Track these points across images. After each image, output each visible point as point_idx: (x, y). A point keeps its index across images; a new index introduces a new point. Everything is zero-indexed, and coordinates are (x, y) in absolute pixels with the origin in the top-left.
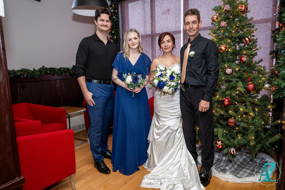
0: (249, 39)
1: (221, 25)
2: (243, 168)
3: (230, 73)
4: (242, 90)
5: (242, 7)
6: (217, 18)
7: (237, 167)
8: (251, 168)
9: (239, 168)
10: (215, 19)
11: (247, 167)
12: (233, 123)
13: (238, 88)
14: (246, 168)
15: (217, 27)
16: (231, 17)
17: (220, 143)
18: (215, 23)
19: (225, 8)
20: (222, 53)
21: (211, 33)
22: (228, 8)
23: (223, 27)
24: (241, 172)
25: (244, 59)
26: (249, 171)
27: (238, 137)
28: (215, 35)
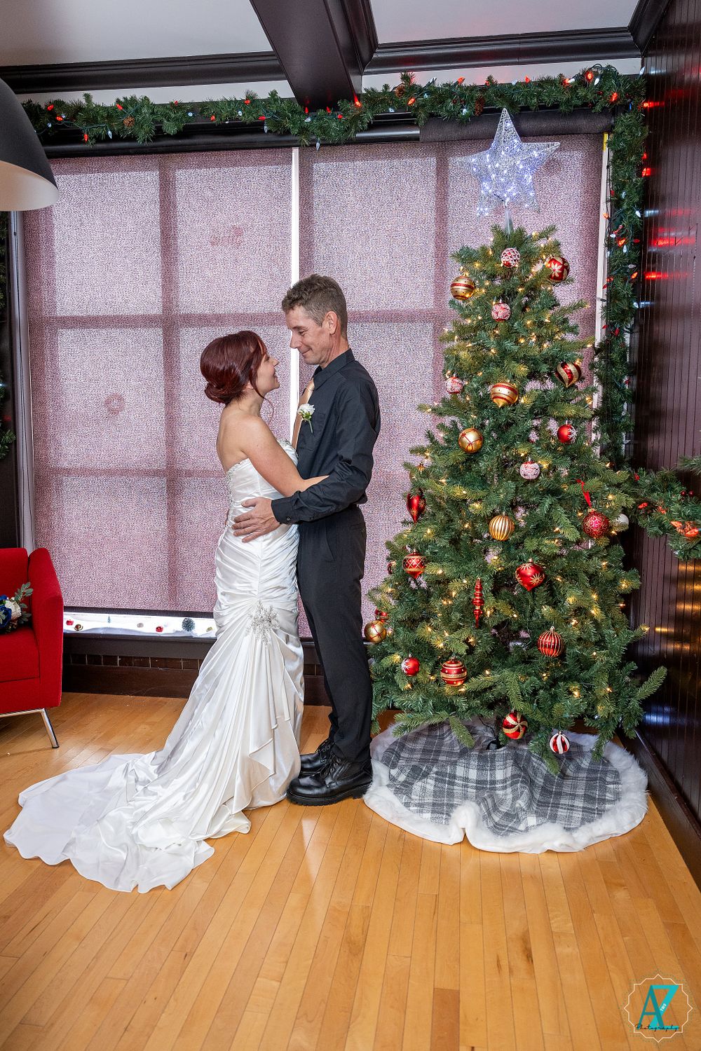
0: (577, 367)
1: (493, 313)
2: (559, 794)
3: (534, 477)
4: (571, 534)
5: (555, 261)
6: (470, 288)
7: (541, 795)
8: (581, 792)
9: (546, 799)
10: (461, 290)
11: (566, 790)
12: (553, 647)
13: (557, 529)
14: (567, 794)
15: (480, 318)
16: (520, 290)
17: (519, 720)
18: (460, 301)
19: (504, 259)
20: (502, 407)
21: (456, 337)
22: (515, 261)
23: (499, 319)
24: (561, 810)
25: (570, 433)
26: (579, 803)
27: (571, 693)
28: (470, 345)
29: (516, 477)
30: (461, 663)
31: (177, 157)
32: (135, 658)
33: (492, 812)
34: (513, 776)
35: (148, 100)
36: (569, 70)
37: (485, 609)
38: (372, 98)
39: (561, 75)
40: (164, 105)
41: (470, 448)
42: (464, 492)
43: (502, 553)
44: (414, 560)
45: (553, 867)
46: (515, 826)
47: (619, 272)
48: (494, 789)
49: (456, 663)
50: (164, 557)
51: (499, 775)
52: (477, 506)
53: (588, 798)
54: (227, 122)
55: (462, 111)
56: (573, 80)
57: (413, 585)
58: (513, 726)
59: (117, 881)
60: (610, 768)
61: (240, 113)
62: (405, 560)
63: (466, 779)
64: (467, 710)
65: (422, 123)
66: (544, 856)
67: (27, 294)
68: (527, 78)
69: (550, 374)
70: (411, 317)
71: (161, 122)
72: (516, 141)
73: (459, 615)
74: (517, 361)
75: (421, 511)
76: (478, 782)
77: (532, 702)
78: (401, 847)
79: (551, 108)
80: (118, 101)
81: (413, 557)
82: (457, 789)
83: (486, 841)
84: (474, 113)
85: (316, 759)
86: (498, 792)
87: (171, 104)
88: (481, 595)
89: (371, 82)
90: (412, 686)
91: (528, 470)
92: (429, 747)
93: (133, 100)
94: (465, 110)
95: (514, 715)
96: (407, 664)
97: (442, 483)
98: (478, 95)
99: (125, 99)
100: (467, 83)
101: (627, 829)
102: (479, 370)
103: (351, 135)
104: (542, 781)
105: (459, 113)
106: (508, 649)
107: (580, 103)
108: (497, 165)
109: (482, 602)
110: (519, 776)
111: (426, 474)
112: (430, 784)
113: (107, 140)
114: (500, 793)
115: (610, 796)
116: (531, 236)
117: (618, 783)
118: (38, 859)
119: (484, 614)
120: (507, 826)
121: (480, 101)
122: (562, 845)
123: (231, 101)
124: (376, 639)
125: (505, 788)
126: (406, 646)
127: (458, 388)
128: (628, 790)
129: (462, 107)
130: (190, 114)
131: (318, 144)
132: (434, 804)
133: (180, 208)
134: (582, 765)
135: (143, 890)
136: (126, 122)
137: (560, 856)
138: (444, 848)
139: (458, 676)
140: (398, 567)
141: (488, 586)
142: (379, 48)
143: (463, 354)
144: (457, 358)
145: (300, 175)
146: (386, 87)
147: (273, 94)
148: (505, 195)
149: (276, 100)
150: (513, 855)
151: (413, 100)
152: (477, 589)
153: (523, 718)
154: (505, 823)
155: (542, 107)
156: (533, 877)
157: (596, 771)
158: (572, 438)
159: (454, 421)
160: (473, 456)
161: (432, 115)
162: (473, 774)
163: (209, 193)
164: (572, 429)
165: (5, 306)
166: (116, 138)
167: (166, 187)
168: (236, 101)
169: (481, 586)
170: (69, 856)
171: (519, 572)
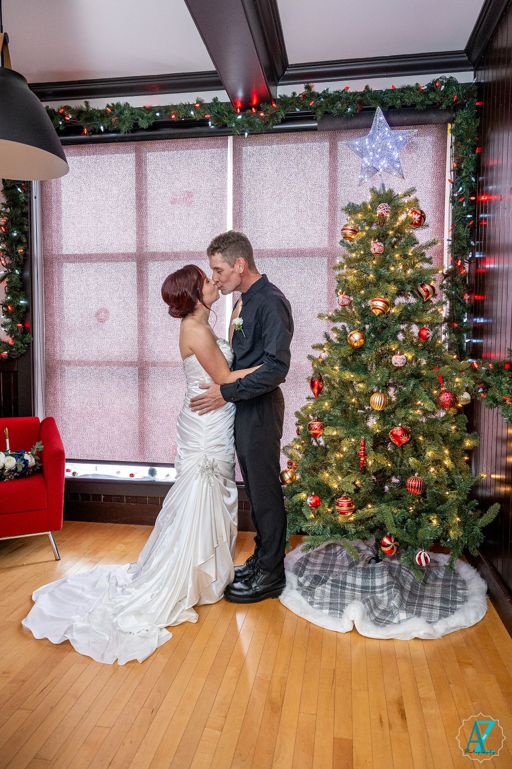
0: (432, 287)
1: (371, 249)
2: (422, 597)
3: (402, 365)
4: (429, 406)
5: (416, 213)
6: (355, 231)
7: (409, 597)
8: (438, 595)
9: (413, 601)
10: (349, 232)
11: (427, 594)
12: (418, 487)
13: (419, 402)
14: (428, 597)
15: (362, 252)
16: (391, 232)
17: (393, 541)
18: (348, 241)
19: (379, 211)
20: (379, 315)
21: (345, 266)
22: (387, 212)
23: (376, 253)
24: (425, 609)
25: (428, 334)
26: (437, 604)
27: (430, 521)
28: (355, 271)
29: (389, 365)
30: (350, 499)
31: (148, 144)
32: (114, 496)
33: (373, 609)
34: (388, 583)
35: (129, 105)
36: (423, 80)
37: (367, 460)
38: (284, 102)
39: (417, 84)
40: (139, 108)
41: (356, 344)
42: (352, 376)
43: (379, 420)
44: (316, 425)
45: (419, 650)
46: (390, 620)
47: (460, 220)
48: (375, 593)
49: (347, 499)
50: (136, 424)
51: (378, 582)
52: (361, 385)
53: (444, 600)
54: (183, 119)
55: (347, 110)
56: (426, 87)
57: (315, 444)
58: (389, 545)
59: (103, 656)
60: (459, 578)
61: (192, 113)
62: (309, 425)
63: (354, 585)
64: (355, 533)
65: (319, 118)
66: (413, 642)
67: (43, 239)
68: (393, 86)
69: (412, 292)
70: (312, 253)
71: (138, 120)
72: (387, 129)
73: (348, 465)
74: (389, 282)
75: (320, 390)
76: (363, 587)
77: (402, 528)
78: (307, 634)
79: (410, 106)
80: (108, 106)
81: (315, 423)
82: (348, 593)
83: (369, 631)
84: (356, 110)
85: (245, 570)
86: (377, 595)
87: (145, 107)
88: (364, 450)
89: (283, 91)
90: (315, 516)
91: (397, 360)
92: (326, 562)
93: (118, 105)
94: (349, 109)
95: (389, 538)
96: (311, 500)
97: (335, 370)
98: (359, 98)
99: (113, 104)
100: (351, 90)
101: (473, 622)
102: (362, 289)
103: (270, 127)
104: (410, 587)
105: (345, 111)
106: (384, 490)
107: (430, 103)
108: (374, 146)
109: (365, 455)
110: (393, 583)
111: (323, 363)
112: (328, 588)
113: (100, 132)
114: (379, 595)
115: (460, 598)
116: (398, 195)
117: (465, 589)
118: (47, 639)
119: (367, 463)
120: (384, 620)
121: (360, 102)
122: (425, 634)
123: (187, 105)
124: (288, 482)
125: (382, 592)
126: (310, 487)
127: (346, 302)
128: (473, 594)
129: (348, 107)
130: (158, 114)
131: (246, 134)
132: (331, 603)
133: (149, 178)
134: (439, 576)
135: (122, 662)
136: (113, 120)
137: (424, 642)
138: (339, 635)
139: (349, 508)
140: (304, 430)
141: (369, 444)
142: (289, 67)
143: (350, 278)
144: (346, 281)
145: (233, 155)
146: (294, 94)
147: (215, 100)
148: (379, 167)
149: (217, 104)
150: (390, 641)
151: (313, 102)
152: (362, 446)
153: (396, 540)
154: (383, 617)
155: (403, 106)
156: (405, 657)
157: (448, 581)
158: (429, 337)
159: (343, 326)
160: (358, 351)
161: (326, 113)
162: (359, 581)
163: (169, 168)
164: (429, 330)
165: (28, 247)
166: (107, 131)
167: (140, 164)
168: (189, 105)
169: (365, 444)
170: (69, 637)
171: (392, 433)
